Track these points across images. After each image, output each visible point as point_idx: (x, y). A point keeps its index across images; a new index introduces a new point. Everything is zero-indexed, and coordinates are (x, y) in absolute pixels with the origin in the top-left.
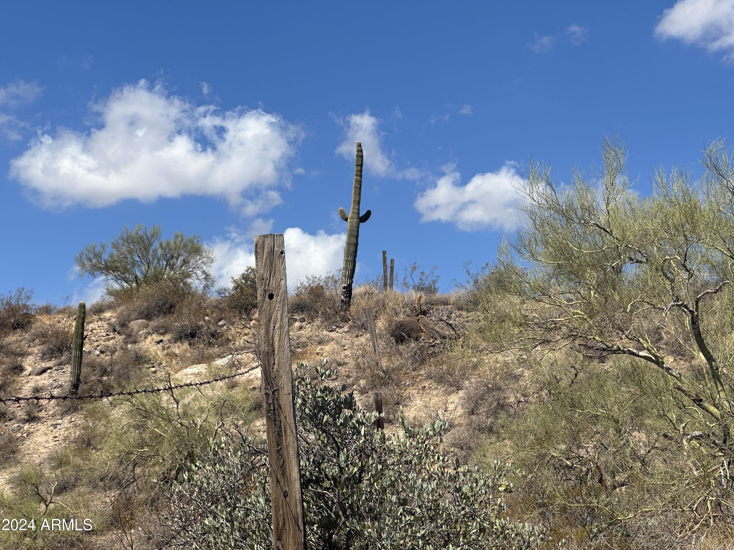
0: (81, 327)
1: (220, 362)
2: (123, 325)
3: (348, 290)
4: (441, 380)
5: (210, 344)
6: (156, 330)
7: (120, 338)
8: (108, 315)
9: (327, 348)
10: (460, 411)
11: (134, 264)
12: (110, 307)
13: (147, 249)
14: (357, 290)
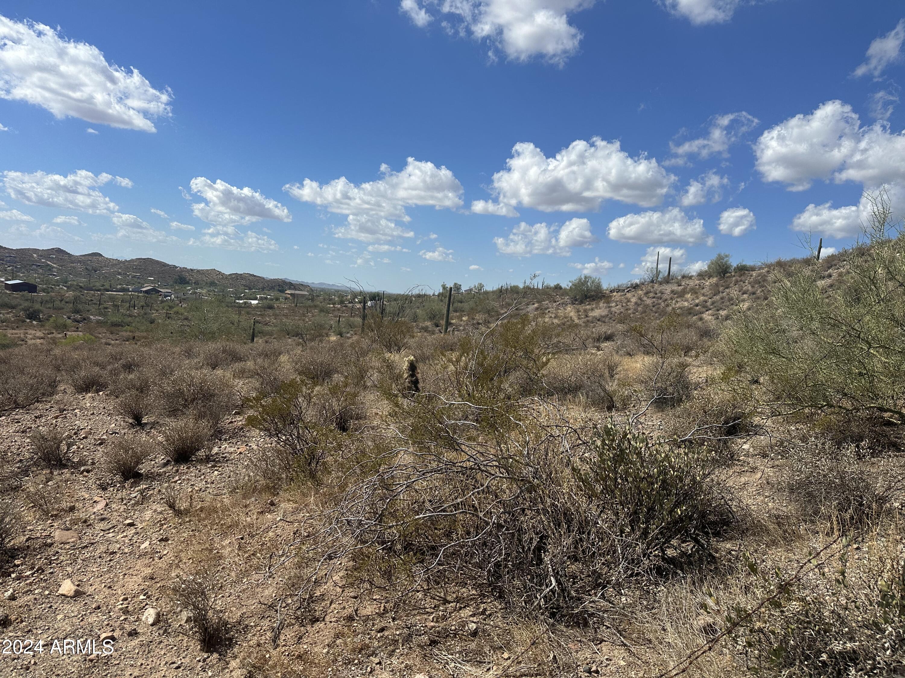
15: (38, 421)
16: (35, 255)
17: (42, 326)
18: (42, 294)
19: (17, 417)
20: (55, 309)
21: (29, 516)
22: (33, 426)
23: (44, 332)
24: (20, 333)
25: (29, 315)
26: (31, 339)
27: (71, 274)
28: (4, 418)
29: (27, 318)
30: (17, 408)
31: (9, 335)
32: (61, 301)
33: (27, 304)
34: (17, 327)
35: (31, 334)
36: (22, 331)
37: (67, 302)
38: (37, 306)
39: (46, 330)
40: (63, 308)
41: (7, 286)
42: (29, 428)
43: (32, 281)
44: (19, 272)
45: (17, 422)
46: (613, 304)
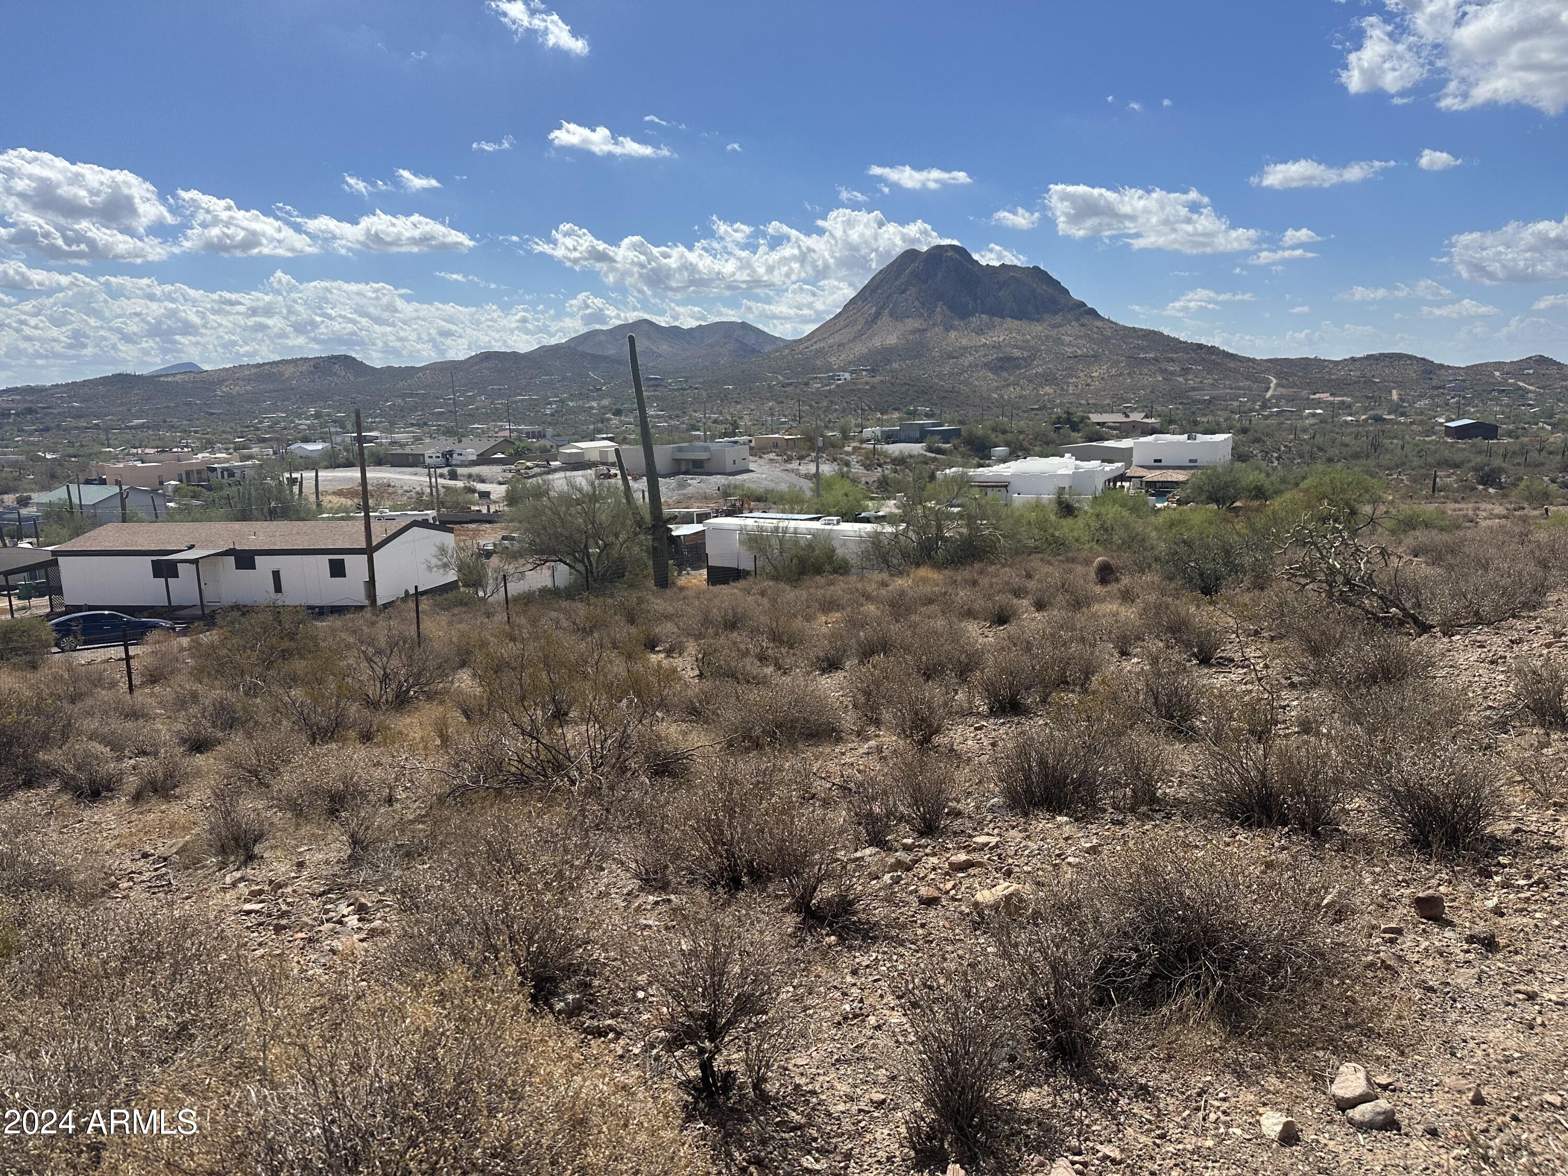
15: (1516, 649)
16: (1497, 374)
17: (1505, 496)
18: (1506, 440)
19: (1479, 638)
20: (1529, 465)
21: (1516, 796)
22: (1508, 655)
23: (1508, 506)
24: (1467, 508)
25: (1482, 478)
26: (1485, 518)
27: (1560, 400)
28: (1458, 637)
29: (1479, 484)
30: (1479, 624)
31: (1450, 512)
32: (1540, 451)
33: (1479, 459)
34: (1463, 498)
35: (1485, 510)
36: (1470, 505)
37: (1550, 453)
38: (1497, 462)
39: (1511, 503)
40: (1543, 464)
41: (1449, 431)
42: (1501, 657)
43: (1490, 420)
44: (1468, 405)
45: (1479, 647)
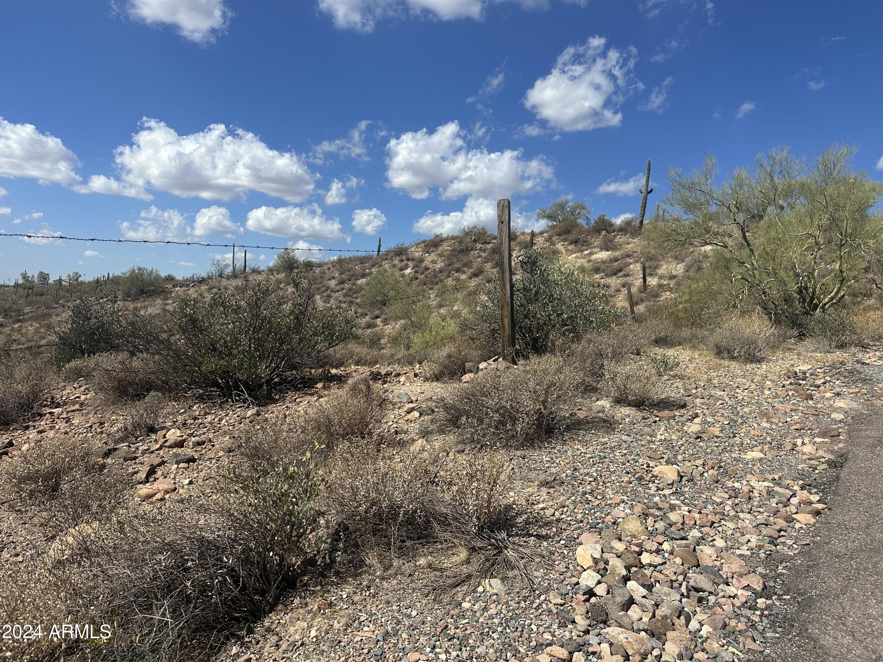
0: (532, 239)
1: (586, 252)
2: (550, 238)
3: (641, 222)
4: (676, 258)
5: (583, 245)
6: (562, 241)
7: (548, 244)
8: (545, 235)
9: (630, 246)
10: (682, 270)
11: (558, 215)
12: (547, 232)
13: (563, 208)
14: (645, 222)
46: (170, 301)
